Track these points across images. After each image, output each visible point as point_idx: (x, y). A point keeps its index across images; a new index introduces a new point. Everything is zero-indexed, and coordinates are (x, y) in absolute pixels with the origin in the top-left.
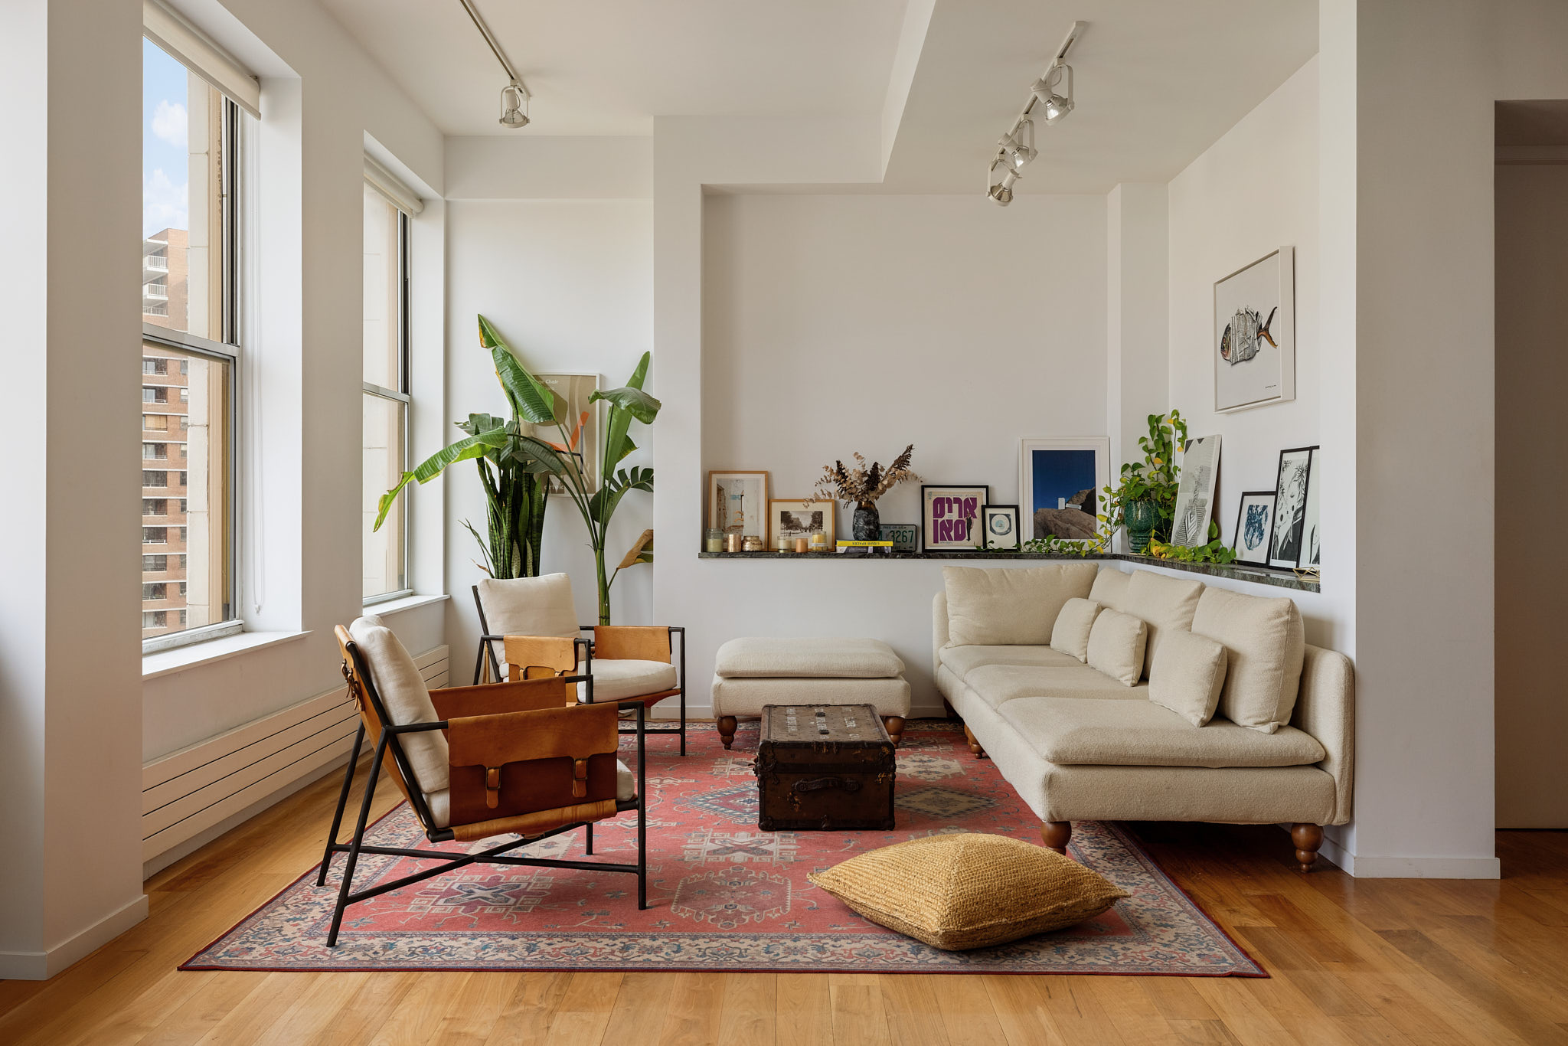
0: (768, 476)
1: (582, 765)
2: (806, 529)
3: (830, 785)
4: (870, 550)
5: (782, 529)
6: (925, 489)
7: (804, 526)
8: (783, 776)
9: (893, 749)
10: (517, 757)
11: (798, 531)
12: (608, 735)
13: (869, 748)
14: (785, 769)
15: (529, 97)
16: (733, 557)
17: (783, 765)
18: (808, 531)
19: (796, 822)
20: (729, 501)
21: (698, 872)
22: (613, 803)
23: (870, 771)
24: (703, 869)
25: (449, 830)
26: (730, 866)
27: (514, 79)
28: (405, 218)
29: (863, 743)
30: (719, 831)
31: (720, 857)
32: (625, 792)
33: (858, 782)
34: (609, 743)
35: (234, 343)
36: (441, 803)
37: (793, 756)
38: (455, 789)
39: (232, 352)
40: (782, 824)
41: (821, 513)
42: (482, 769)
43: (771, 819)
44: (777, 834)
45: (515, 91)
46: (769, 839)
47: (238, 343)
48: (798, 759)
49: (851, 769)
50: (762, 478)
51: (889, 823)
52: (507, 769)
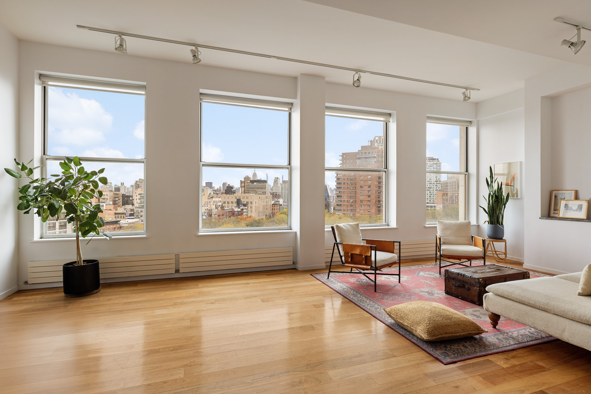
0: (577, 192)
1: (364, 257)
3: (460, 286)
5: (564, 210)
7: (574, 209)
8: (450, 280)
9: (479, 281)
10: (353, 253)
11: (571, 211)
12: (369, 252)
13: (472, 278)
14: (450, 278)
15: (479, 90)
16: (552, 219)
17: (450, 277)
18: (575, 211)
19: (453, 294)
20: (559, 200)
21: (406, 292)
22: (370, 267)
23: (473, 285)
24: (409, 292)
25: (345, 264)
26: (415, 293)
27: (467, 89)
28: (467, 128)
29: (470, 276)
30: (438, 289)
31: (420, 292)
32: (374, 265)
33: (469, 288)
34: (369, 254)
35: (386, 168)
36: (343, 258)
37: (452, 275)
38: (345, 256)
39: (386, 170)
40: (450, 293)
41: (582, 205)
42: (348, 253)
43: (447, 291)
44: (446, 295)
45: (466, 92)
46: (443, 294)
47: (387, 168)
48: (453, 276)
49: (467, 283)
50: (573, 192)
51: (477, 303)
52: (352, 254)
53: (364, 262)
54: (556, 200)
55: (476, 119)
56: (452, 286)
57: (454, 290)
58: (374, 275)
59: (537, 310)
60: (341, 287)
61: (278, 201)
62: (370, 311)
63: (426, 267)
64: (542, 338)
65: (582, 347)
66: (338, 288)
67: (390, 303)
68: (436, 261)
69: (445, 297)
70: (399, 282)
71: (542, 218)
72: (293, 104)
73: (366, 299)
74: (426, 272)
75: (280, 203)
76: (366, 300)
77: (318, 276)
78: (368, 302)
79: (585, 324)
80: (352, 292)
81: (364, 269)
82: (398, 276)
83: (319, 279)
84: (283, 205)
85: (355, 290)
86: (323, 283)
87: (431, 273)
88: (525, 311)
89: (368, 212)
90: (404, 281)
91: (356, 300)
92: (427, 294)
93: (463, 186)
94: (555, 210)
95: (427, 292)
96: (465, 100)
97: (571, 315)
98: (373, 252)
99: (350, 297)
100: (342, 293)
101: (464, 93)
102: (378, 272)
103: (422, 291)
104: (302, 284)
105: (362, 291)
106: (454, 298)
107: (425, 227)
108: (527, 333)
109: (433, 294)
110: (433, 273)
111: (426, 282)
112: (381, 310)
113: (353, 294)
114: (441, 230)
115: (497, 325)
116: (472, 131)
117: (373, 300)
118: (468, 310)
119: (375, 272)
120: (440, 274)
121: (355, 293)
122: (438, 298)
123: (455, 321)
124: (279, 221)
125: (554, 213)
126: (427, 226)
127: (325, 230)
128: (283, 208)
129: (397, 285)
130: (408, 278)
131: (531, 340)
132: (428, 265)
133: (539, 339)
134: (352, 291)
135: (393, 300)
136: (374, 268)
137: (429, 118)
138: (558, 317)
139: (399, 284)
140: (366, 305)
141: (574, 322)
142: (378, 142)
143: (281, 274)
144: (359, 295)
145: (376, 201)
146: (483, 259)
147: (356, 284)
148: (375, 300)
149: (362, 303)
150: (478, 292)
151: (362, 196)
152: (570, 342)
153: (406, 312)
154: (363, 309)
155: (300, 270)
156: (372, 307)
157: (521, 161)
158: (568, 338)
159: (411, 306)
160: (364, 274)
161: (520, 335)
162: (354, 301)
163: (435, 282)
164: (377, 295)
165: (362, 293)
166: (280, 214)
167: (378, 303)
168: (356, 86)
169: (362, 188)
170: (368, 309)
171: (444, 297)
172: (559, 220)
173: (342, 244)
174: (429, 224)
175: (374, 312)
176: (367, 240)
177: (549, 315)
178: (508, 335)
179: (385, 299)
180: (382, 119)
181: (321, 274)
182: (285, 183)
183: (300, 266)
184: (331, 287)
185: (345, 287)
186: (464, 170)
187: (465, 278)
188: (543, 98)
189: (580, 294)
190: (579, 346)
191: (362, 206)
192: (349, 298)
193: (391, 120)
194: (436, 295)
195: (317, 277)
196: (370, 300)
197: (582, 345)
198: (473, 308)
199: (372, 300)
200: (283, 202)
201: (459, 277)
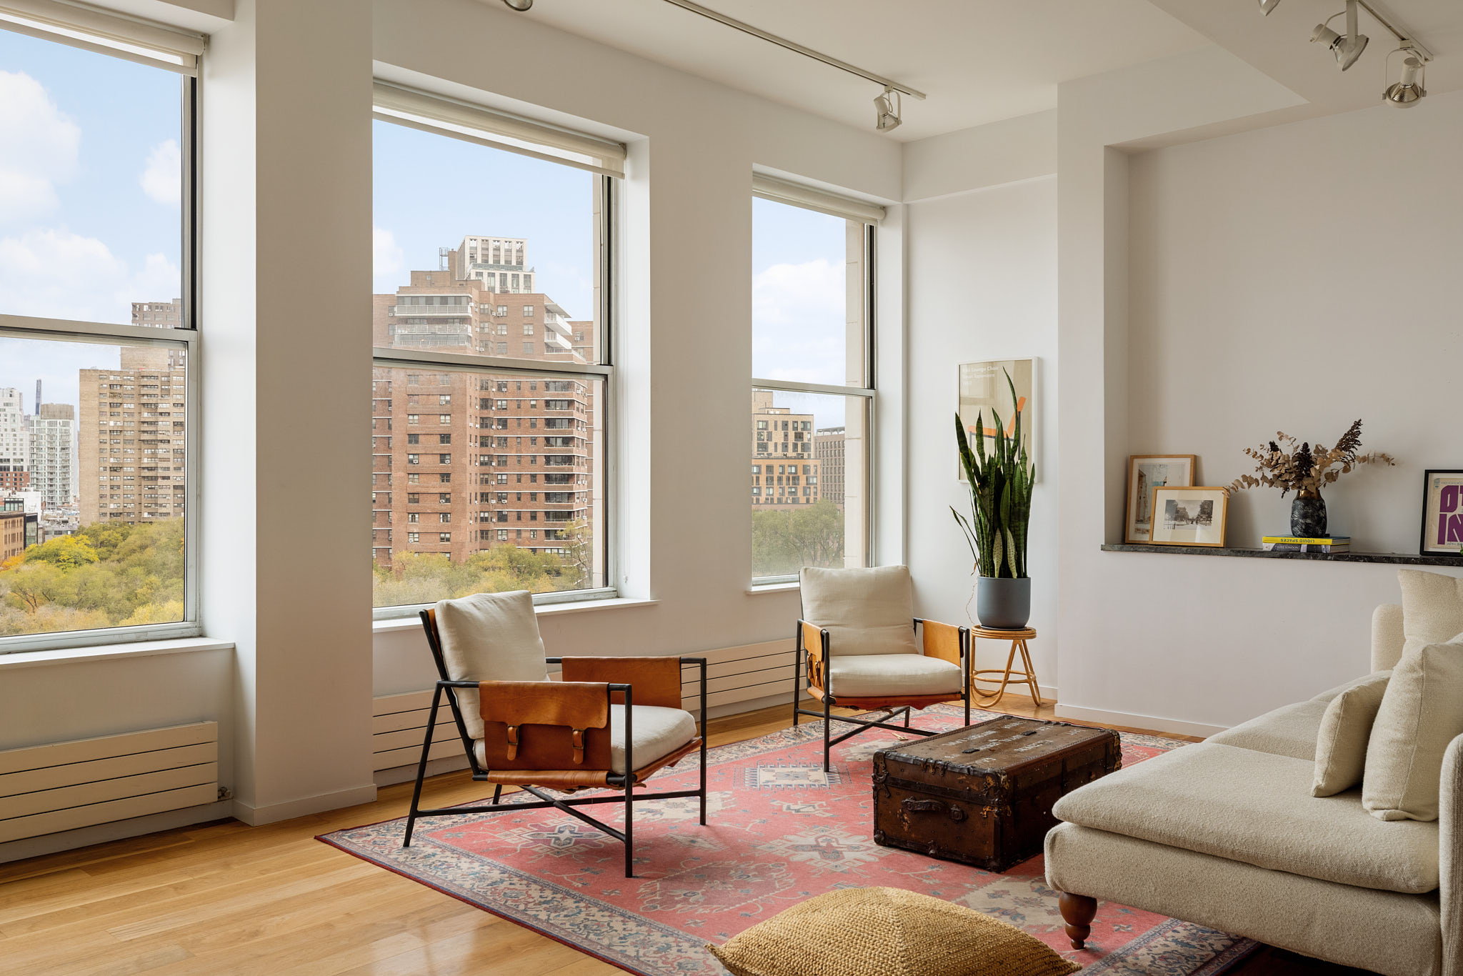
0: (1196, 461)
1: (578, 735)
2: (1192, 521)
3: (933, 809)
4: (1304, 549)
5: (1166, 520)
6: (1430, 474)
7: (1190, 518)
8: (893, 790)
9: (999, 782)
10: (530, 719)
11: (1184, 523)
12: (599, 712)
13: (974, 775)
14: (895, 783)
15: (923, 96)
16: (1136, 551)
17: (893, 779)
18: (1194, 522)
19: (905, 842)
20: (1150, 489)
21: (742, 860)
22: (605, 774)
23: (976, 801)
24: (752, 858)
25: (486, 773)
26: (779, 861)
27: (888, 85)
28: (871, 228)
29: (968, 769)
30: (846, 830)
31: (791, 852)
32: (620, 766)
33: (962, 811)
34: (600, 719)
35: (609, 363)
36: (480, 750)
37: (902, 770)
38: (488, 739)
39: (606, 370)
40: (893, 840)
41: (1212, 502)
42: (504, 725)
43: (884, 834)
44: (881, 847)
45: (886, 96)
46: (869, 848)
47: (613, 362)
48: (907, 773)
49: (956, 795)
50: (1188, 462)
51: (994, 864)
52: (522, 729)
53: (577, 758)
54: (1144, 487)
55: (902, 201)
56: (901, 815)
57: (909, 827)
58: (623, 804)
59: (1224, 865)
60: (482, 879)
61: (14, 502)
62: (644, 967)
63: (769, 746)
64: (1218, 954)
65: (1362, 967)
66: (467, 885)
67: (701, 914)
68: (796, 723)
69: (880, 858)
70: (703, 822)
71: (1108, 548)
72: (214, 41)
73: (606, 913)
74: (777, 770)
75: (28, 510)
76: (607, 919)
77: (354, 841)
78: (617, 923)
79: (1364, 888)
80: (535, 892)
81: (570, 787)
82: (699, 797)
83: (367, 854)
84: (45, 519)
85: (546, 881)
86: (392, 870)
87: (794, 769)
88: (1187, 872)
89: (442, 539)
90: (715, 816)
91: (568, 926)
92: (816, 854)
93: (860, 441)
94: (1139, 521)
95: (815, 846)
96: (882, 125)
97: (1329, 865)
98: (618, 711)
99: (536, 917)
100: (492, 906)
101: (880, 100)
102: (636, 791)
103: (796, 848)
104: (289, 891)
105: (576, 884)
106: (909, 856)
107: (749, 595)
108: (1173, 946)
109: (838, 855)
110: (800, 770)
111: (793, 807)
112: (683, 955)
113: (545, 902)
114: (817, 603)
115: (1086, 936)
116: (890, 241)
117: (636, 915)
118: (971, 893)
119: (629, 791)
120: (827, 770)
121: (548, 894)
122: (860, 867)
123: (989, 951)
124: (25, 593)
125: (1138, 530)
126: (754, 589)
127: (371, 629)
128: (40, 532)
129: (698, 836)
130: (723, 799)
131: (1194, 968)
132: (772, 739)
133: (1212, 959)
134: (534, 886)
135: (708, 902)
136: (622, 776)
137: (760, 178)
138: (1290, 880)
139: (703, 828)
140: (616, 939)
141: (1336, 889)
142: (479, 261)
143: (164, 854)
144: (569, 903)
145: (473, 495)
146: (962, 699)
147: (535, 853)
148: (643, 914)
149: (596, 934)
150: (995, 822)
151: (416, 476)
152: (1328, 955)
153: (810, 945)
154: (610, 963)
155: (257, 820)
156: (644, 944)
157: (1039, 358)
158: (1321, 946)
159: (819, 918)
160: (566, 806)
161: (1156, 957)
162: (562, 935)
163: (824, 803)
164: (642, 890)
165: (577, 889)
166: (28, 561)
167: (662, 926)
168: (514, 5)
169: (417, 442)
170: (629, 957)
171: (877, 860)
172: (1156, 551)
173: (477, 686)
174: (762, 582)
175: (660, 964)
176: (564, 662)
177: (1262, 877)
178: (1125, 964)
179: (678, 902)
180: (587, 160)
181: (364, 831)
182: (54, 417)
183: (258, 806)
184: (435, 882)
185: (496, 875)
186: (860, 381)
187: (948, 777)
188: (1109, 149)
189: (1322, 793)
190: (1354, 965)
191: (417, 516)
192: (534, 923)
193: (627, 167)
194: (848, 855)
195: (353, 849)
196: (622, 915)
197: (1363, 959)
198: (985, 883)
199: (630, 913)
200: (43, 504)
201: (930, 777)
